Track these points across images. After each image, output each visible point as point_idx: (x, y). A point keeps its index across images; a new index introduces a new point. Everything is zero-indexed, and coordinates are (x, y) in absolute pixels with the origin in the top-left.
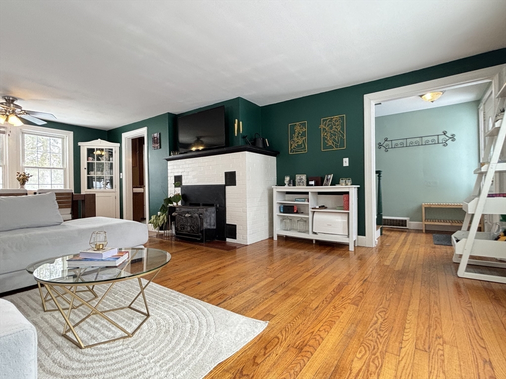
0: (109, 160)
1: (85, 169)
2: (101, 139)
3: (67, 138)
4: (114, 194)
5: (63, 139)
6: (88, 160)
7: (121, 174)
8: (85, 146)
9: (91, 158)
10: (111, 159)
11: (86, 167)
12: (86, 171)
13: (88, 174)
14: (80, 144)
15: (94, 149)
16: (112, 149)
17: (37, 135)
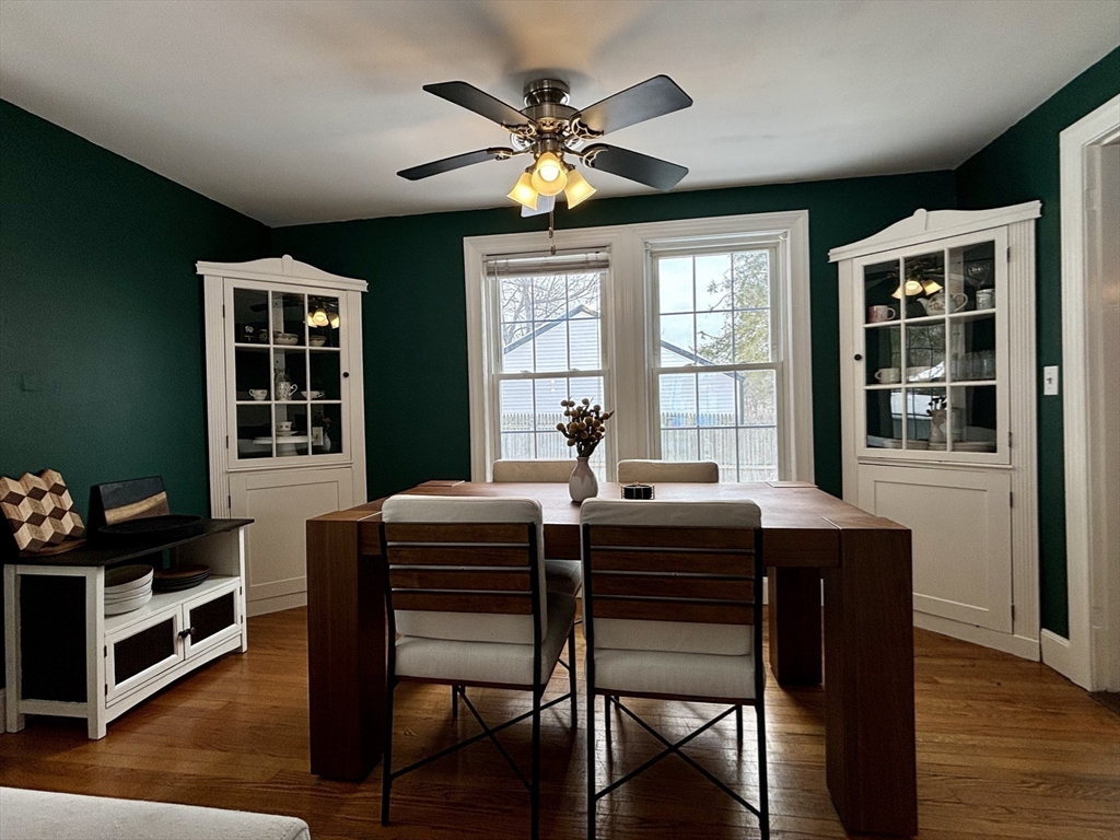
0: (972, 305)
1: (858, 357)
2: (929, 210)
3: (788, 239)
4: (1005, 478)
5: (774, 248)
6: (868, 321)
7: (1051, 372)
8: (854, 260)
9: (880, 310)
10: (982, 296)
11: (861, 349)
12: (861, 366)
13: (871, 379)
14: (835, 255)
15: (897, 262)
16: (991, 244)
17: (694, 252)
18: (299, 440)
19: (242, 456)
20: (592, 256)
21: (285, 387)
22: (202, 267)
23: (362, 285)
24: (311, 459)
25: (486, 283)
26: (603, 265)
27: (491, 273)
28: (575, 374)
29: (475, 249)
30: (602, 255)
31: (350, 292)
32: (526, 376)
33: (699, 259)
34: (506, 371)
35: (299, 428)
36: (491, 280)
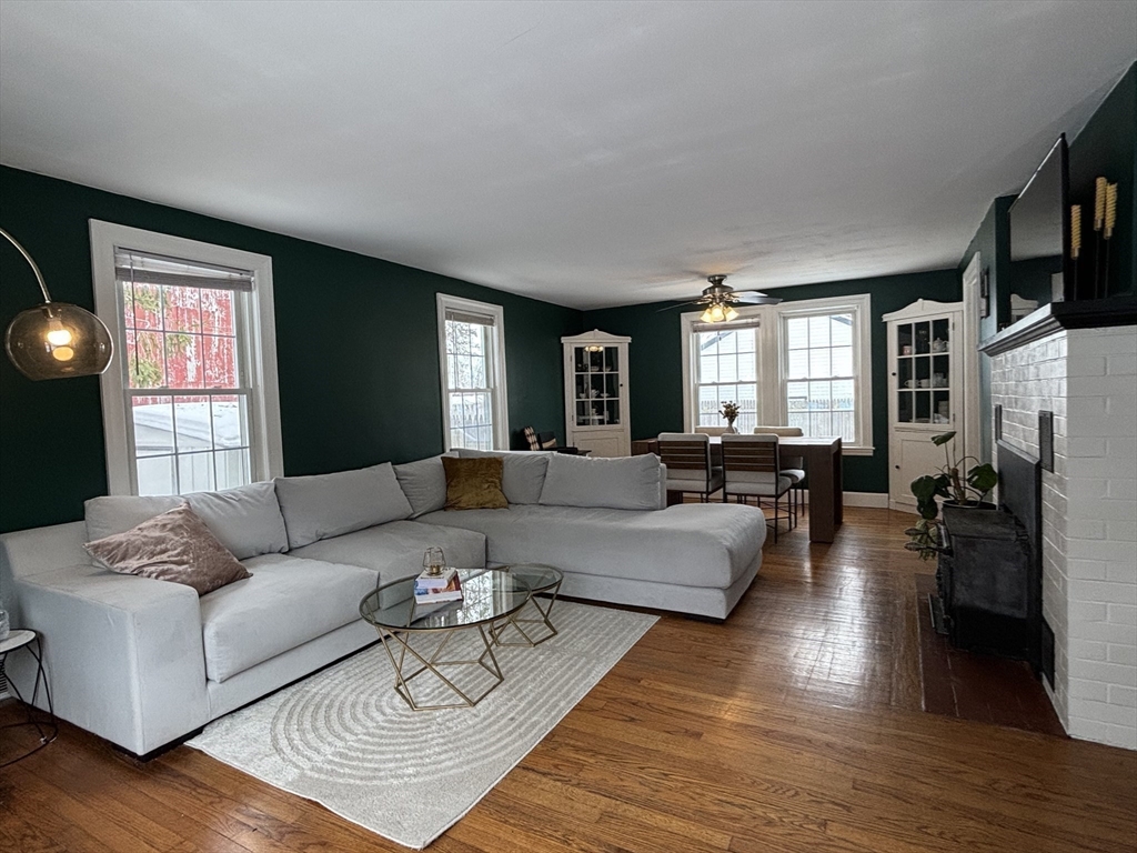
1: (894, 374)
2: (923, 299)
3: (860, 309)
5: (854, 313)
6: (899, 354)
8: (894, 320)
9: (904, 349)
11: (896, 369)
12: (897, 379)
13: (901, 386)
14: (886, 317)
15: (910, 325)
16: (947, 320)
17: (809, 316)
18: (600, 417)
19: (579, 424)
20: (750, 320)
21: (593, 392)
22: (564, 340)
23: (629, 339)
24: (606, 426)
25: (693, 336)
26: (757, 325)
27: (695, 331)
28: (741, 383)
29: (686, 318)
30: (755, 320)
31: (622, 344)
32: (713, 384)
33: (811, 319)
34: (703, 382)
35: (600, 412)
36: (695, 334)
